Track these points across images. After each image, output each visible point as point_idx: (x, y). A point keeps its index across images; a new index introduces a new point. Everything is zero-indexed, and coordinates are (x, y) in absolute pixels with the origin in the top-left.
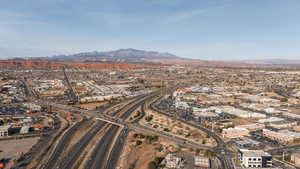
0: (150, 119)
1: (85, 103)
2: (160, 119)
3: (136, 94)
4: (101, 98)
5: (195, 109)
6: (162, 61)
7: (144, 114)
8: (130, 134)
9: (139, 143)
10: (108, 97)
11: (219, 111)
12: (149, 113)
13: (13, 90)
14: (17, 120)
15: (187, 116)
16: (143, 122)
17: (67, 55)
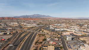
1: (24, 28)
2: (46, 31)
3: (39, 26)
4: (29, 27)
5: (56, 29)
7: (41, 30)
8: (38, 34)
9: (40, 36)
10: (31, 26)
11: (62, 29)
12: (43, 30)
13: (3, 25)
15: (53, 31)
16: (41, 32)
17: (18, 16)
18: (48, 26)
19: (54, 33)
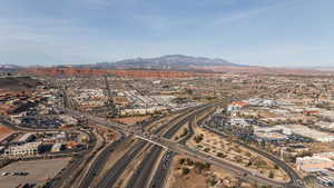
0: (199, 139)
1: (125, 116)
2: (212, 141)
3: (183, 107)
4: (143, 111)
5: (256, 128)
6: (214, 68)
7: (192, 133)
8: (176, 159)
9: (186, 171)
10: (151, 110)
11: (287, 131)
12: (198, 131)
14: (51, 135)
16: (191, 143)
18: (219, 111)
19: (254, 154)
